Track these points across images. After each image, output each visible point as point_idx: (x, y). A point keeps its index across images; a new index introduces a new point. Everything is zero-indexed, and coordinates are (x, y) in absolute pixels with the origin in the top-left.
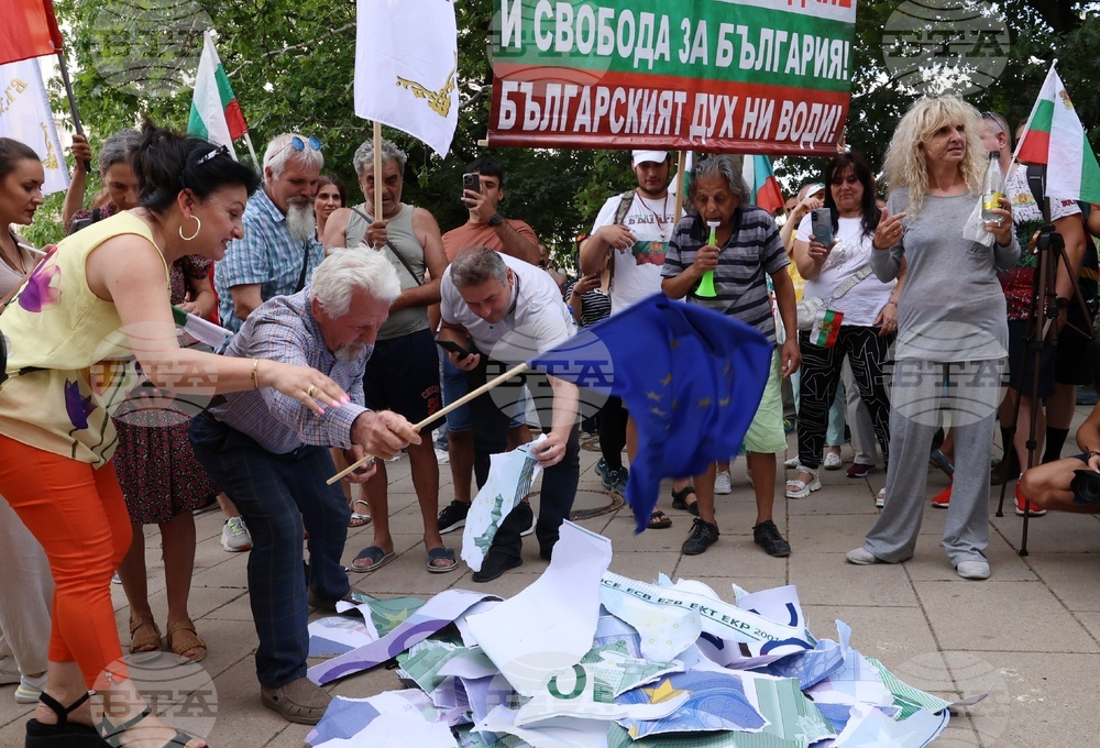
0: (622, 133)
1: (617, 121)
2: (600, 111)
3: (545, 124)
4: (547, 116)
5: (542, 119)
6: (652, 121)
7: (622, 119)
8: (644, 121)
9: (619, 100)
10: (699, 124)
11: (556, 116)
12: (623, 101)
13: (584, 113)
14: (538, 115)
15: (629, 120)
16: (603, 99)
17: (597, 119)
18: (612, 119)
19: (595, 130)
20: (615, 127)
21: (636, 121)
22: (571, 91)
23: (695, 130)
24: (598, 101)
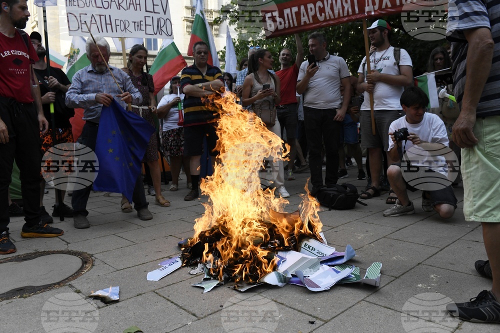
0: (325, 20)
1: (321, 15)
2: (311, 14)
3: (287, 25)
4: (287, 22)
5: (285, 23)
6: (341, 11)
7: (323, 14)
8: (336, 12)
9: (320, 7)
10: (368, 5)
11: (291, 21)
12: (322, 6)
13: (304, 16)
14: (283, 23)
15: (327, 14)
16: (311, 9)
17: (311, 18)
18: (318, 15)
19: (311, 21)
20: (321, 18)
21: (331, 13)
22: (295, 9)
23: (367, 9)
24: (309, 10)
